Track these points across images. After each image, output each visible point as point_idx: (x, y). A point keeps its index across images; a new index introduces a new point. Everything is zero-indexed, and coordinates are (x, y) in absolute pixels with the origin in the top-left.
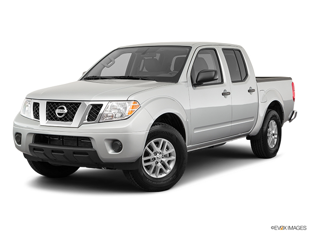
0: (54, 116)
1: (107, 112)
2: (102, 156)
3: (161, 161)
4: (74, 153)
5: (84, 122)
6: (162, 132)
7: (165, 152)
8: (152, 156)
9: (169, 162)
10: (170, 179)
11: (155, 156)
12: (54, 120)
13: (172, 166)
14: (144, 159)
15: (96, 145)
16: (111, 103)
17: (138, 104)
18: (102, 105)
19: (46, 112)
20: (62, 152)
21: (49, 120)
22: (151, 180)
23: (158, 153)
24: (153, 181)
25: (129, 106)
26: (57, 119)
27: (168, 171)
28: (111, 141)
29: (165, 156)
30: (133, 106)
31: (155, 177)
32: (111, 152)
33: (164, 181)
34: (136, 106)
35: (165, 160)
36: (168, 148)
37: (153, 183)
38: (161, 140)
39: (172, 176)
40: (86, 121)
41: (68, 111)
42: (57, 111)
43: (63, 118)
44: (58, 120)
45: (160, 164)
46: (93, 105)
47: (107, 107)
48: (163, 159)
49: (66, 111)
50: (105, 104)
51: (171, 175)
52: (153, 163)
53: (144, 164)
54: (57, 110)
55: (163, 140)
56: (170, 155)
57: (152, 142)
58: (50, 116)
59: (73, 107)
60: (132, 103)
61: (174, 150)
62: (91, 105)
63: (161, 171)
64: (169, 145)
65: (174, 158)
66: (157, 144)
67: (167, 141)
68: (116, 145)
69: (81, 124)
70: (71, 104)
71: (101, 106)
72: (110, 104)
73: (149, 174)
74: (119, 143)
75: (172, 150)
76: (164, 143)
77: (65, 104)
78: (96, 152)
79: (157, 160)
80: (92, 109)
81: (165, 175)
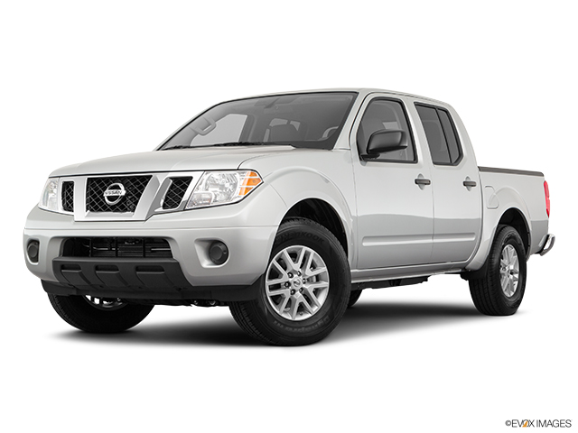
0: (101, 204)
1: (199, 192)
2: (190, 272)
3: (302, 289)
4: (138, 268)
5: (156, 211)
6: (303, 234)
7: (309, 272)
8: (285, 278)
9: (317, 292)
10: (319, 323)
11: (290, 280)
12: (100, 210)
13: (321, 300)
14: (268, 283)
15: (178, 253)
16: (208, 175)
17: (258, 177)
18: (192, 178)
19: (87, 195)
20: (114, 268)
21: (92, 210)
22: (281, 324)
23: (296, 272)
24: (285, 325)
25: (242, 181)
26: (106, 208)
27: (315, 309)
28: (207, 244)
29: (309, 280)
30: (249, 180)
31: (290, 318)
32: (206, 264)
33: (306, 327)
34: (254, 180)
35: (310, 288)
36: (314, 266)
37: (287, 328)
38: (301, 249)
39: (322, 318)
40: (161, 209)
41: (127, 191)
42: (108, 193)
43: (117, 204)
44: (109, 210)
45: (299, 294)
46: (175, 179)
47: (200, 182)
48: (304, 286)
49: (123, 192)
50: (196, 176)
51: (320, 316)
52: (286, 292)
53: (269, 293)
54: (107, 191)
55: (305, 249)
56: (318, 278)
57: (285, 251)
58: (93, 204)
59: (137, 184)
60: (247, 175)
61: (325, 269)
62: (171, 178)
63: (301, 309)
64: (315, 260)
65: (325, 284)
66: (294, 256)
67: (312, 252)
68: (217, 250)
69: (151, 214)
70: (133, 179)
71: (189, 179)
72: (206, 177)
73: (278, 312)
74: (222, 247)
75: (323, 269)
76: (306, 256)
77: (122, 180)
78: (178, 264)
79: (293, 286)
80: (172, 187)
81: (308, 316)
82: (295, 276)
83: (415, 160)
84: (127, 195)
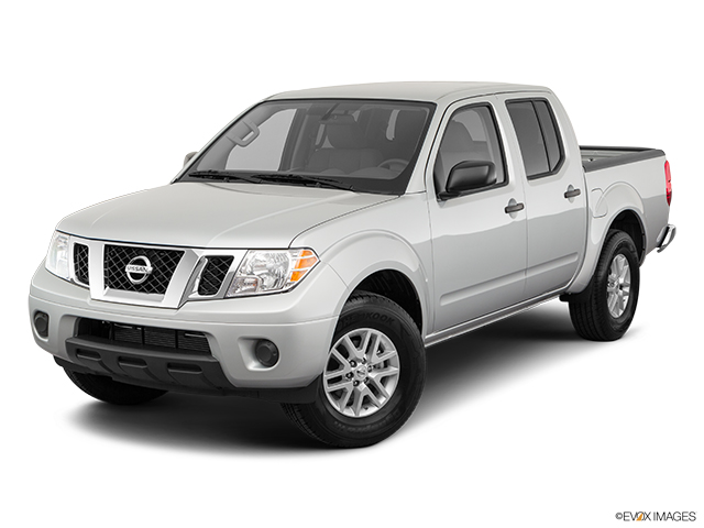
0: (123, 280)
1: (242, 275)
2: (234, 374)
3: (367, 378)
4: (170, 365)
5: (191, 296)
6: (369, 315)
7: (376, 359)
8: (347, 368)
9: (384, 380)
10: (387, 418)
11: (353, 369)
12: (121, 288)
13: (390, 389)
14: (327, 376)
15: (219, 351)
16: (253, 254)
17: (314, 255)
18: (233, 257)
19: (105, 267)
20: (140, 361)
21: (111, 287)
22: (343, 424)
23: (360, 360)
24: (348, 425)
25: (293, 261)
26: (128, 286)
27: (382, 401)
28: (252, 343)
29: (377, 367)
30: (302, 261)
31: (353, 415)
32: (253, 366)
33: (372, 424)
34: (308, 259)
35: (376, 376)
36: (381, 349)
37: (349, 429)
38: (366, 332)
39: (392, 412)
40: (196, 295)
41: (154, 268)
42: (130, 269)
43: (143, 284)
44: (132, 289)
45: (363, 386)
46: (210, 258)
47: (243, 262)
48: (370, 375)
49: (149, 268)
50: (238, 256)
51: (389, 410)
52: (348, 385)
53: (328, 389)
54: (129, 266)
55: (371, 331)
56: (386, 364)
57: (346, 337)
58: (113, 279)
59: (166, 260)
60: (299, 255)
61: (395, 352)
62: (207, 257)
63: (367, 402)
64: (384, 342)
65: (394, 370)
66: (357, 340)
67: (379, 334)
68: (265, 350)
69: (184, 300)
70: (162, 253)
71: (230, 259)
72: (250, 255)
73: (338, 409)
74: (270, 347)
75: (392, 352)
76: (373, 338)
77: (149, 253)
78: (217, 365)
79: (356, 377)
80: (208, 266)
81: (375, 409)
82: (359, 364)
83: (506, 180)
84: (154, 272)
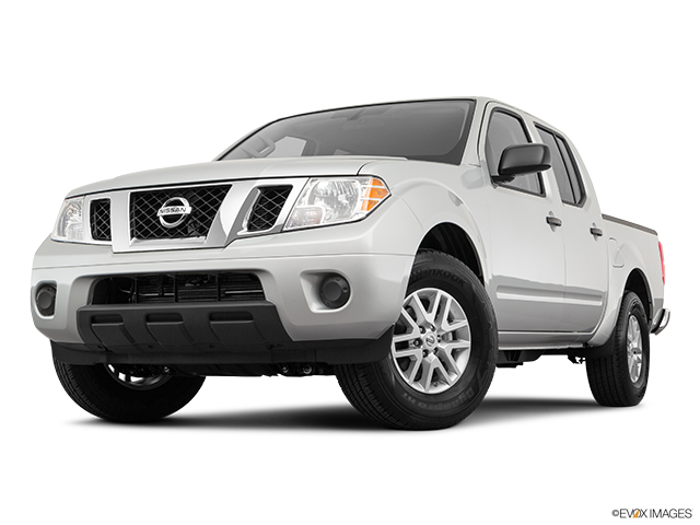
0: (153, 227)
1: (302, 206)
3: (436, 349)
4: (213, 316)
5: (239, 233)
7: (446, 327)
8: (416, 333)
9: (455, 353)
10: (460, 397)
11: (422, 336)
12: (152, 237)
13: (461, 364)
14: (395, 339)
15: (272, 292)
16: (314, 184)
17: (384, 187)
18: (290, 187)
19: (131, 218)
20: (175, 316)
21: (139, 237)
22: (413, 397)
23: (428, 324)
24: (418, 400)
25: (363, 190)
26: (161, 233)
27: (454, 378)
28: (316, 278)
29: (443, 338)
30: (373, 190)
31: (423, 390)
32: (316, 307)
33: (444, 402)
34: (379, 191)
35: (447, 347)
36: (450, 320)
37: (420, 404)
38: (435, 293)
39: (464, 391)
40: (245, 231)
41: (194, 209)
42: (164, 211)
43: (179, 227)
44: (165, 236)
45: (432, 357)
46: (264, 189)
47: (303, 193)
48: (439, 345)
49: (186, 209)
50: (297, 184)
51: (461, 389)
52: (417, 353)
53: (396, 354)
54: (162, 208)
55: (441, 293)
56: (455, 335)
57: (415, 295)
58: (140, 228)
59: (208, 198)
60: (370, 184)
61: (465, 322)
62: (260, 188)
63: (437, 378)
64: (453, 312)
65: (466, 343)
66: (427, 303)
67: (450, 298)
69: (232, 238)
70: (201, 191)
71: (287, 189)
72: (310, 186)
73: (407, 381)
74: (341, 283)
75: (462, 323)
76: (443, 301)
77: (185, 193)
78: (274, 308)
79: (425, 345)
80: (261, 200)
81: (446, 387)
82: (428, 330)
83: (542, 193)
84: (194, 213)
